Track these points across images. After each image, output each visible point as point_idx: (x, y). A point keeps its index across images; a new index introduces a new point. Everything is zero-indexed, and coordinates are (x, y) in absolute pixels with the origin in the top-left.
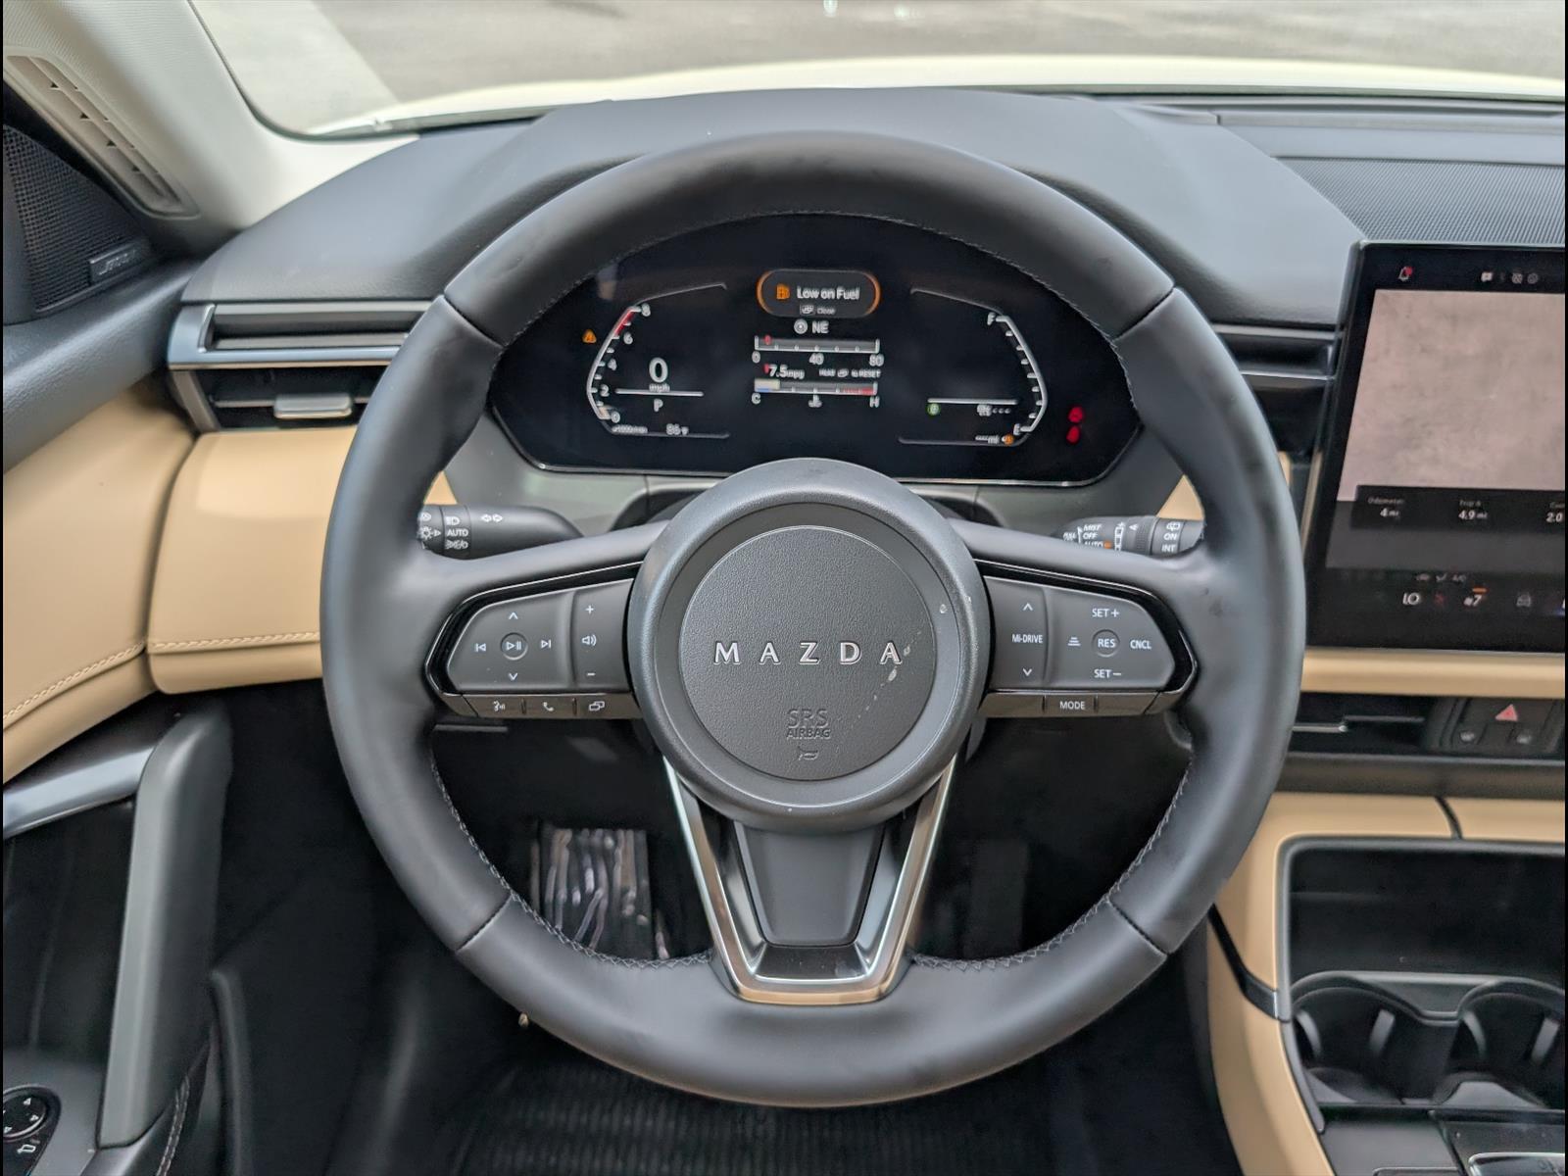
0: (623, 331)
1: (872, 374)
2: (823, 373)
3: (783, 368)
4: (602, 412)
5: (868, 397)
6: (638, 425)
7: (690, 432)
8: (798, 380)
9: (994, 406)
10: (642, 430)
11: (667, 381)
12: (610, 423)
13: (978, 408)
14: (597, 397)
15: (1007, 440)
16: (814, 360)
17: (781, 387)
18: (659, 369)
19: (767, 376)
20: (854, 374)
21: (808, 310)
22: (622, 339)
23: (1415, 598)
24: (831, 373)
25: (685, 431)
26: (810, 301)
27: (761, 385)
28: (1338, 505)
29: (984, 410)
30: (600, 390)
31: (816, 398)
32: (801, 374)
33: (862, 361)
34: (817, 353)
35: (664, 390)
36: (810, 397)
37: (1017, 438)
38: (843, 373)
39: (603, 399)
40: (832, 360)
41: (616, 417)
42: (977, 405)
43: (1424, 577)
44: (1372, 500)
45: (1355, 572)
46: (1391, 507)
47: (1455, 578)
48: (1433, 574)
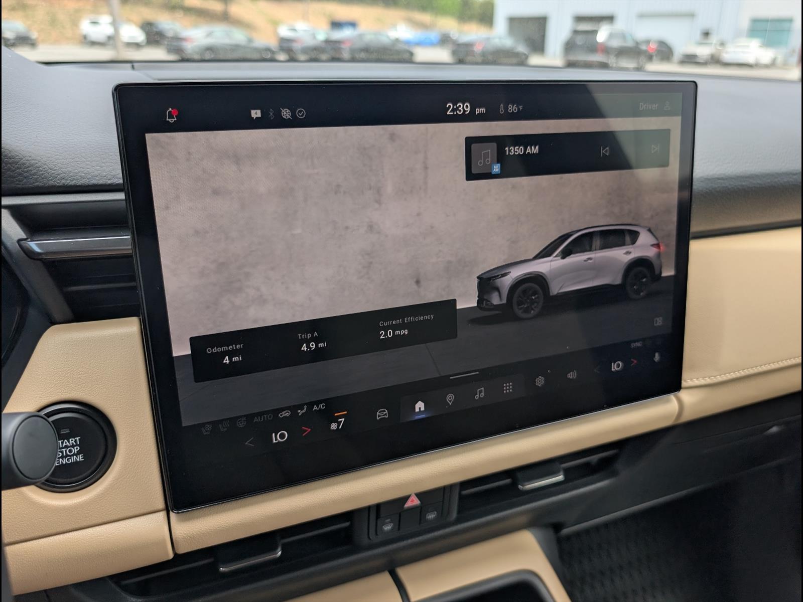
23: (282, 436)
28: (175, 361)
43: (286, 414)
44: (209, 351)
45: (214, 424)
46: (231, 354)
47: (315, 408)
48: (294, 409)
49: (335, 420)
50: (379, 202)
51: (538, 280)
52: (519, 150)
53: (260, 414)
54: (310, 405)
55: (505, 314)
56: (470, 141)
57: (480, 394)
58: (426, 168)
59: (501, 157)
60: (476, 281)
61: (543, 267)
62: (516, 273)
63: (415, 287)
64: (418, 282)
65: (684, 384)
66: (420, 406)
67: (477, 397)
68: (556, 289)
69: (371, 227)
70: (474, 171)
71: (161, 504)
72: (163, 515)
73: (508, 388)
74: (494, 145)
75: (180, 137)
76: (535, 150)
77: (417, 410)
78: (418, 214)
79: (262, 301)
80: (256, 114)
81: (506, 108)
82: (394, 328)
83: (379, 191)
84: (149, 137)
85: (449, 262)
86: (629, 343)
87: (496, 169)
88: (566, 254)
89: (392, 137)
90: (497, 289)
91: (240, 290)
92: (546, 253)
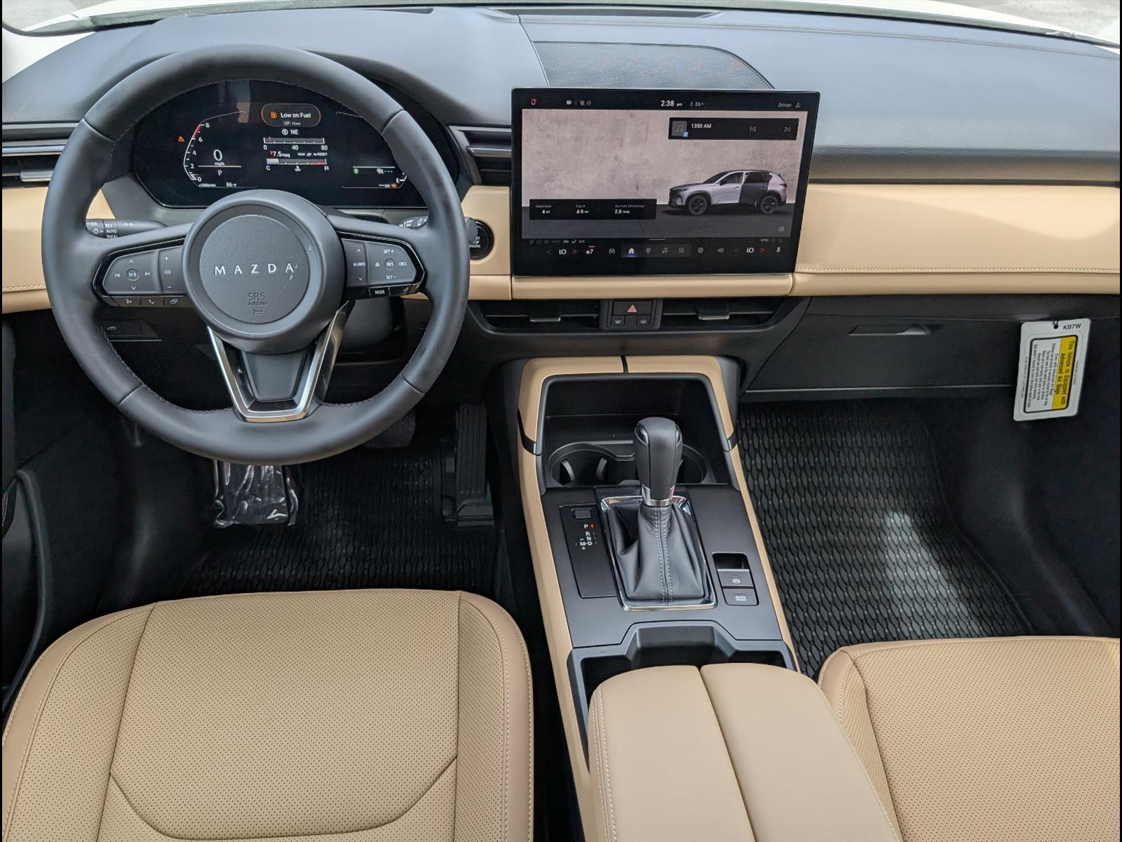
0: (197, 137)
1: (323, 154)
2: (300, 154)
3: (279, 153)
4: (193, 177)
5: (323, 166)
6: (212, 183)
7: (238, 185)
8: (287, 158)
9: (384, 169)
10: (214, 185)
11: (223, 161)
12: (197, 181)
13: (378, 170)
14: (189, 169)
15: (394, 186)
16: (295, 148)
17: (280, 162)
18: (218, 155)
19: (272, 157)
20: (315, 154)
21: (287, 123)
22: (197, 139)
23: (564, 252)
24: (304, 154)
25: (235, 185)
26: (287, 119)
27: (270, 161)
28: (523, 210)
29: (380, 171)
30: (190, 166)
31: (298, 167)
32: (288, 155)
33: (318, 148)
34: (295, 145)
35: (222, 165)
36: (295, 166)
37: (398, 185)
38: (309, 154)
39: (192, 170)
40: (303, 148)
41: (200, 179)
42: (376, 169)
43: (567, 242)
44: (537, 206)
45: (536, 240)
46: (546, 209)
47: (580, 242)
48: (570, 240)
49: (589, 249)
50: (621, 146)
51: (705, 195)
52: (699, 126)
53: (555, 239)
54: (578, 240)
55: (684, 211)
56: (672, 120)
57: (665, 251)
58: (647, 131)
59: (689, 129)
60: (669, 191)
61: (709, 188)
62: (692, 190)
63: (636, 190)
64: (637, 188)
65: (796, 270)
66: (631, 251)
67: (663, 252)
68: (714, 201)
69: (616, 158)
70: (673, 134)
71: (509, 272)
72: (509, 277)
73: (681, 250)
74: (685, 123)
75: (535, 111)
76: (709, 126)
77: (630, 253)
78: (641, 154)
79: (561, 187)
80: (569, 102)
81: (694, 104)
82: (623, 209)
83: (622, 141)
84: (524, 110)
85: (655, 180)
86: (760, 238)
87: (686, 134)
88: (722, 183)
89: (632, 116)
90: (681, 197)
91: (553, 181)
92: (711, 181)
